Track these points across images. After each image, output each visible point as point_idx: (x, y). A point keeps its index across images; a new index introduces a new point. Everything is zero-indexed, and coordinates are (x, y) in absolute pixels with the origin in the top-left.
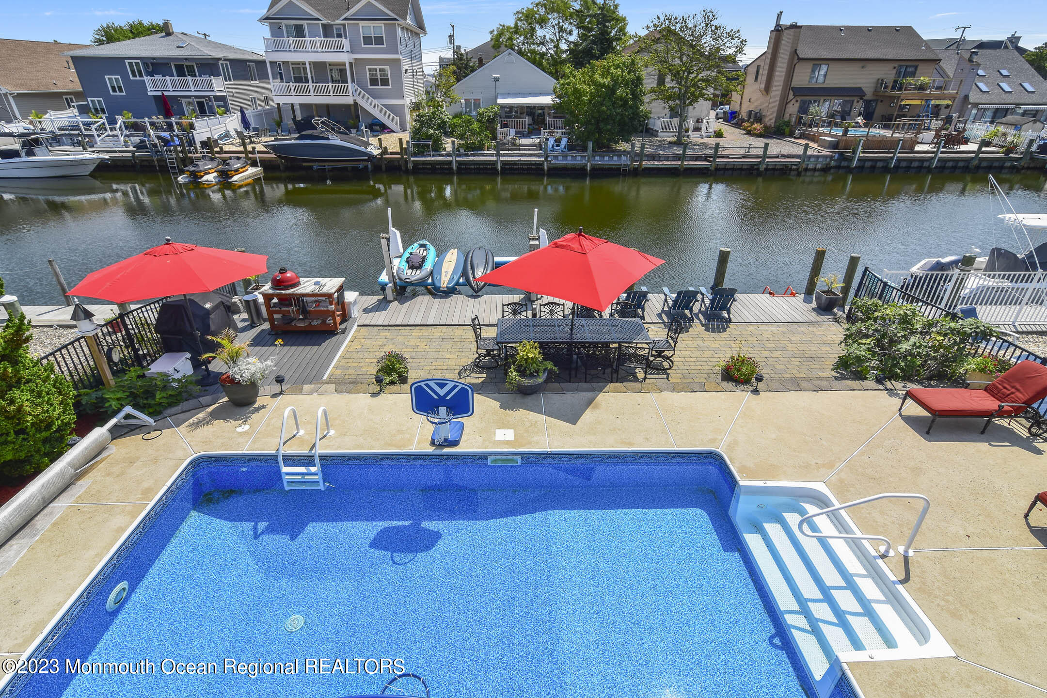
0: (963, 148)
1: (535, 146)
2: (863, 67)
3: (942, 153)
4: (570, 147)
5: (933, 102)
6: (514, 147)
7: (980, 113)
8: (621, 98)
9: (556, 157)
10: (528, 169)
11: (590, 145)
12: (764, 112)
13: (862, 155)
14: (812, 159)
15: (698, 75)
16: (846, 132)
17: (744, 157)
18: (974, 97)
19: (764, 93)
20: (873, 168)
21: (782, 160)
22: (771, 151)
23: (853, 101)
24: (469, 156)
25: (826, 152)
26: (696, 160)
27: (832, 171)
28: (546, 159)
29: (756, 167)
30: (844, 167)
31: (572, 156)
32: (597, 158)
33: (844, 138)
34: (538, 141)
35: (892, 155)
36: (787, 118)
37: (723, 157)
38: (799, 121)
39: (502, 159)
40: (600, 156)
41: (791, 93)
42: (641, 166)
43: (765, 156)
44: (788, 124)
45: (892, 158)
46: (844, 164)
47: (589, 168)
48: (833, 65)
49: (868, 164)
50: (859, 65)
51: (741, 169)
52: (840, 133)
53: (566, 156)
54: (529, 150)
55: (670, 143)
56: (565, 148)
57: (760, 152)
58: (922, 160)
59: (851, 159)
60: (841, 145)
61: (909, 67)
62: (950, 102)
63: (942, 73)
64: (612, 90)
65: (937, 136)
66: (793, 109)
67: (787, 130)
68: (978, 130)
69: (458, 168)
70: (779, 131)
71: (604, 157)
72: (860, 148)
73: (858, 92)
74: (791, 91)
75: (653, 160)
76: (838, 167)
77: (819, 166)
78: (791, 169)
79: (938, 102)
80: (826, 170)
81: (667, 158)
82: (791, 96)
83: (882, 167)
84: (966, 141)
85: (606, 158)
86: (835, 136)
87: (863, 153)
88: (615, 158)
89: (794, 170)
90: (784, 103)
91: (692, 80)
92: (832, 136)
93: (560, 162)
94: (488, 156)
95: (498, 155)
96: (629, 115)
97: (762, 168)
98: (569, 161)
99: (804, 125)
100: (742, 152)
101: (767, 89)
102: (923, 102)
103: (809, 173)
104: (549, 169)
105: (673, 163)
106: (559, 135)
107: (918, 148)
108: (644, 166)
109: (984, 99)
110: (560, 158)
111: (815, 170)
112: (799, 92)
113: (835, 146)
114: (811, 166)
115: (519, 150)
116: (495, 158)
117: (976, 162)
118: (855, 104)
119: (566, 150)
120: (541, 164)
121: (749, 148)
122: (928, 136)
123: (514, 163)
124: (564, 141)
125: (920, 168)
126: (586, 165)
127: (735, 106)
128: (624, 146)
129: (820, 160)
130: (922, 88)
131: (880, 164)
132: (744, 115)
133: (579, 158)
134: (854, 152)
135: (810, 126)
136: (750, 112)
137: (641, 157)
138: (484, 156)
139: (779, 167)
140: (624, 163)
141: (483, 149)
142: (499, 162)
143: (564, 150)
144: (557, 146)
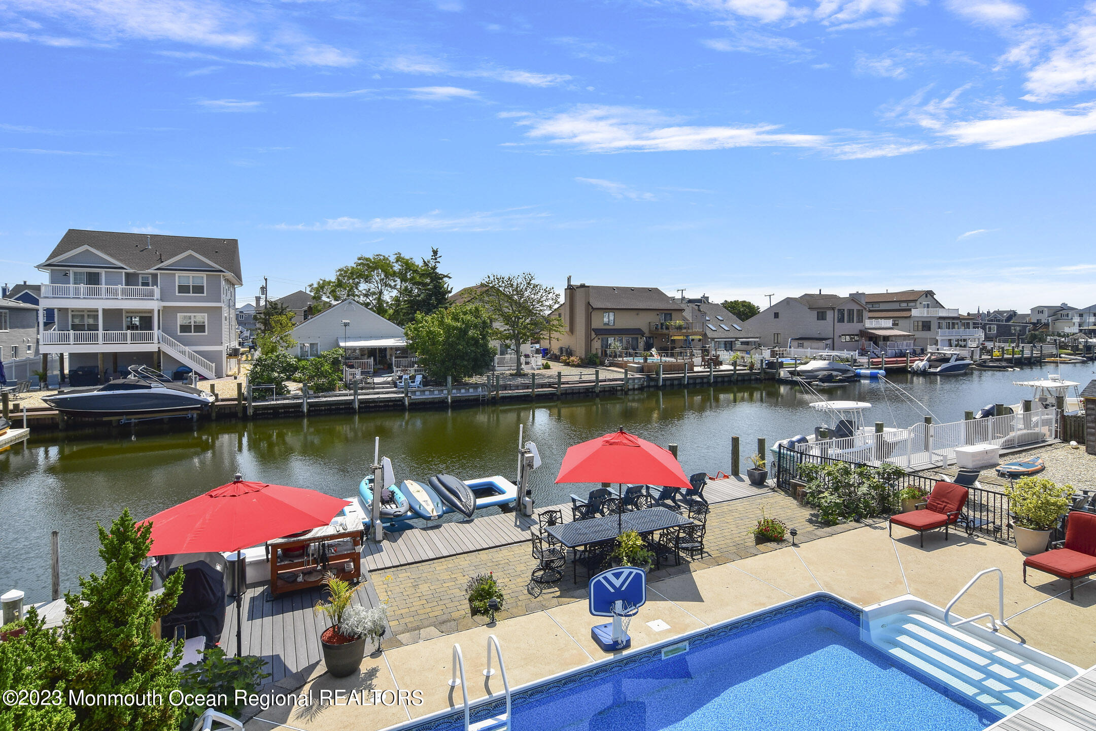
0: (723, 367)
1: (388, 383)
2: (638, 314)
3: (714, 371)
4: (425, 383)
5: (690, 337)
6: (368, 385)
7: (717, 344)
8: (473, 338)
9: (414, 393)
10: (385, 406)
11: (450, 379)
12: (573, 348)
13: (664, 376)
14: (630, 381)
15: (525, 320)
16: (646, 360)
17: (580, 383)
18: (710, 334)
19: (570, 334)
20: (672, 385)
21: (608, 383)
22: (601, 377)
23: (637, 339)
24: (319, 397)
25: (637, 375)
26: (542, 388)
27: (645, 390)
28: (407, 395)
29: (590, 390)
30: (652, 387)
31: (430, 391)
32: (454, 391)
33: (646, 364)
34: (390, 379)
35: (683, 375)
36: (594, 351)
37: (564, 384)
38: (605, 354)
39: (360, 397)
40: (457, 389)
41: (593, 333)
42: (498, 395)
43: (597, 380)
44: (596, 355)
45: (684, 377)
46: (652, 383)
47: (450, 401)
48: (617, 312)
49: (668, 383)
50: (636, 312)
51: (579, 393)
52: (642, 361)
53: (424, 391)
54: (383, 388)
55: (511, 375)
56: (420, 384)
57: (593, 378)
58: (702, 378)
59: (657, 380)
60: (645, 369)
61: (668, 313)
62: (701, 337)
63: (684, 319)
64: (463, 332)
65: (703, 360)
66: (597, 345)
67: (598, 361)
68: (725, 356)
69: (308, 410)
70: (590, 361)
71: (460, 390)
72: (661, 373)
73: (638, 332)
74: (592, 332)
75: (505, 390)
76: (649, 386)
77: (636, 386)
78: (617, 390)
79: (693, 337)
80: (641, 389)
81: (517, 387)
82: (593, 335)
83: (678, 385)
84: (721, 363)
85: (463, 391)
86: (638, 363)
87: (663, 374)
88: (471, 390)
89: (619, 390)
90: (589, 342)
91: (522, 324)
92: (636, 363)
93: (418, 396)
94: (342, 395)
95: (355, 394)
96: (481, 352)
97: (597, 390)
98: (427, 396)
99: (610, 356)
100: (577, 378)
101: (572, 330)
102: (685, 338)
103: (630, 393)
104: (410, 404)
105: (525, 391)
106: (413, 373)
107: (696, 369)
108: (500, 395)
109: (715, 335)
110: (418, 393)
111: (634, 389)
112: (599, 332)
113: (641, 370)
114: (631, 387)
115: (374, 388)
116: (352, 397)
117: (736, 377)
118: (639, 340)
119: (421, 386)
120: (401, 400)
121: (581, 375)
122: (697, 360)
123: (373, 401)
124: (419, 378)
125: (702, 383)
126: (447, 398)
127: (545, 344)
128: (475, 379)
129: (636, 381)
130: (680, 328)
131: (676, 382)
132: (557, 352)
133: (436, 392)
134: (658, 374)
135: (615, 356)
136: (561, 349)
137: (497, 387)
138: (336, 396)
139: (608, 389)
140: (481, 394)
141: (334, 390)
142: (356, 400)
143: (420, 386)
144: (412, 382)
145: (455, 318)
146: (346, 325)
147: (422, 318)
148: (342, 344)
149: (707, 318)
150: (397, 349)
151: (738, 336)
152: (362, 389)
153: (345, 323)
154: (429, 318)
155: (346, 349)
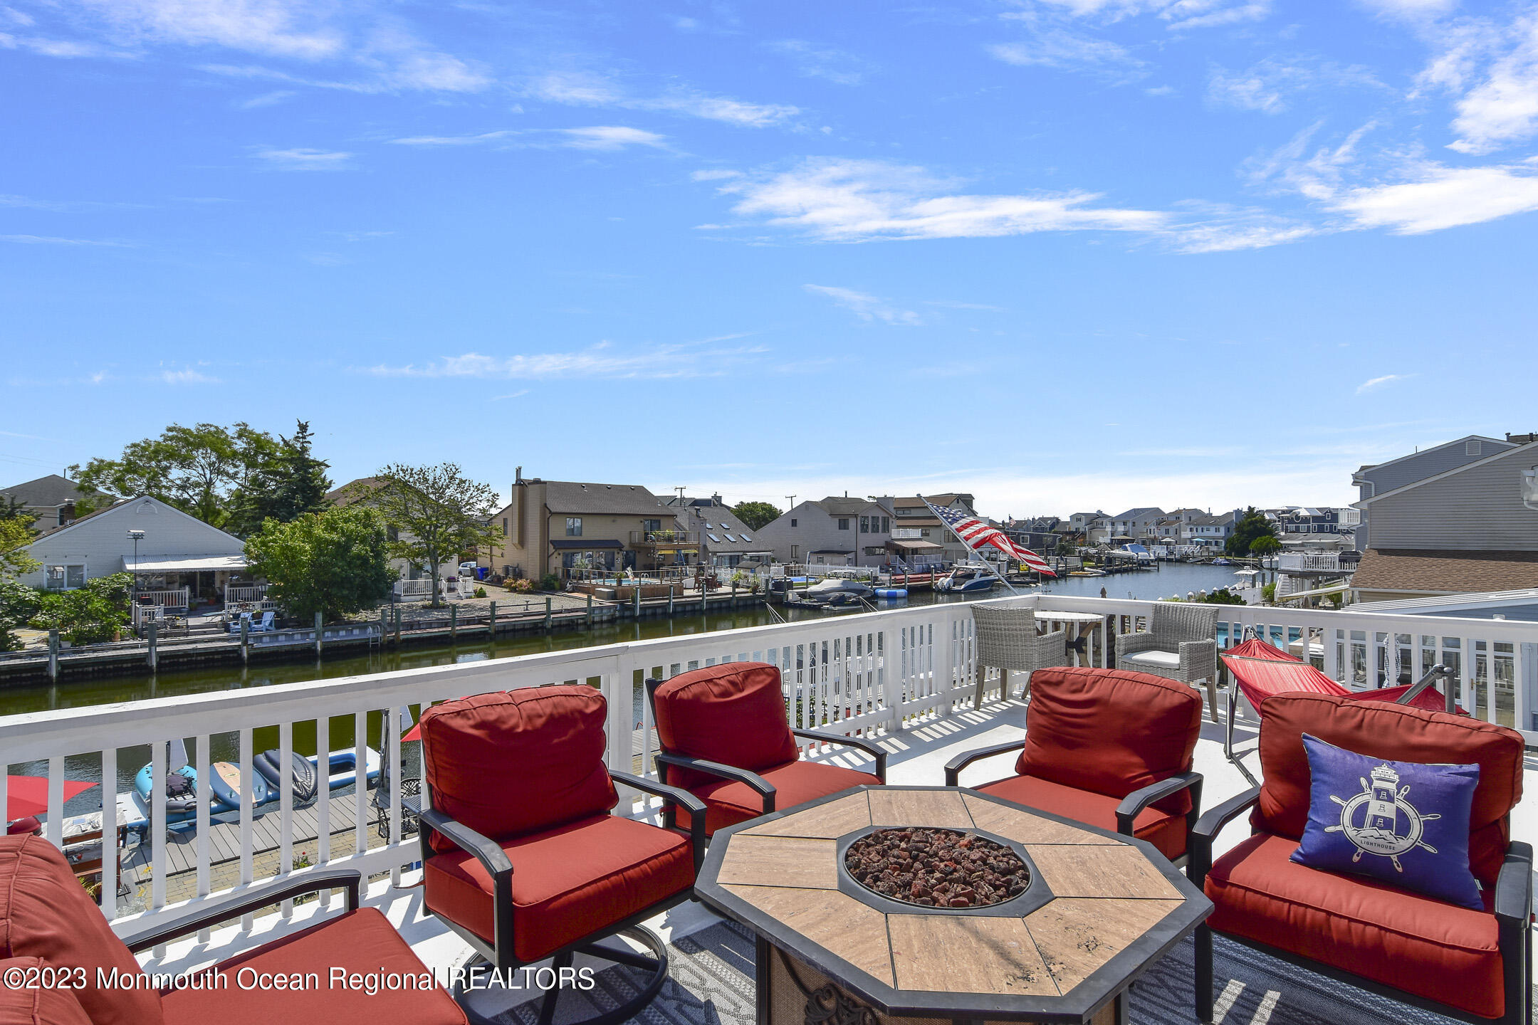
0: (720, 590)
1: (215, 625)
2: (614, 521)
3: (707, 595)
4: (280, 623)
5: (683, 551)
6: (177, 630)
7: (718, 560)
8: (358, 556)
9: (259, 638)
10: (206, 661)
11: (319, 617)
12: (523, 566)
13: (642, 603)
14: (597, 612)
15: (447, 529)
16: (620, 582)
17: (525, 616)
18: (710, 547)
19: (519, 547)
20: (654, 615)
21: (564, 615)
22: (554, 607)
23: (614, 553)
24: (84, 652)
25: (607, 603)
26: (468, 624)
27: (618, 621)
28: (245, 643)
29: (540, 625)
30: (627, 617)
31: (286, 635)
32: (328, 634)
33: (620, 588)
34: (219, 618)
35: (668, 601)
36: (552, 572)
37: (501, 618)
38: (567, 575)
39: (159, 649)
40: (332, 631)
41: (551, 547)
42: (398, 637)
43: (549, 612)
44: (555, 577)
45: (669, 604)
46: (627, 613)
47: (319, 648)
48: (585, 518)
49: (649, 612)
50: (612, 518)
51: (524, 630)
52: (615, 584)
53: (277, 636)
54: (205, 633)
55: (424, 607)
56: (270, 625)
57: (543, 608)
58: (693, 604)
59: (633, 609)
60: (619, 594)
61: (655, 521)
62: (696, 552)
63: (677, 527)
64: (343, 549)
65: (697, 581)
66: (556, 562)
67: (557, 584)
68: (726, 574)
69: (61, 673)
70: (547, 586)
71: (338, 631)
72: (639, 599)
73: (614, 545)
74: (550, 545)
75: (412, 629)
76: (622, 617)
77: (605, 618)
78: (577, 624)
79: (687, 552)
80: (612, 621)
81: (430, 625)
82: (551, 549)
83: (662, 614)
84: (720, 585)
85: (342, 633)
86: (610, 587)
87: (642, 601)
88: (356, 632)
89: (581, 624)
90: (545, 558)
91: (441, 534)
92: (607, 587)
93: (267, 644)
94: (126, 648)
95: (152, 644)
96: (372, 576)
97: (549, 625)
98: (282, 642)
99: (574, 578)
100: (521, 610)
101: (522, 542)
102: (676, 552)
103: (596, 626)
104: (250, 656)
105: (441, 630)
106: (258, 609)
107: (686, 593)
108: (402, 638)
110: (266, 639)
111: (602, 622)
112: (558, 545)
113: (613, 596)
114: (597, 619)
115: (187, 634)
116: (146, 650)
117: (735, 602)
118: (616, 556)
119: (273, 628)
120: (235, 651)
121: (527, 605)
122: (689, 581)
123: (186, 654)
124: (268, 617)
125: (694, 611)
126: (315, 644)
127: (484, 562)
128: (363, 616)
129: (605, 611)
130: (670, 539)
131: (659, 611)
132: (501, 573)
133: (297, 637)
134: (634, 600)
135: (581, 578)
136: (506, 569)
137: (397, 626)
138: (115, 649)
139: (565, 623)
140: (371, 636)
141: (111, 639)
142: (154, 655)
143: (270, 628)
144: (256, 623)
145: (331, 527)
146: (136, 537)
147: (274, 527)
148: (130, 567)
149: (708, 526)
150: (233, 572)
151: (746, 550)
152: (165, 636)
153: (134, 534)
154: (287, 528)
155: (136, 574)
